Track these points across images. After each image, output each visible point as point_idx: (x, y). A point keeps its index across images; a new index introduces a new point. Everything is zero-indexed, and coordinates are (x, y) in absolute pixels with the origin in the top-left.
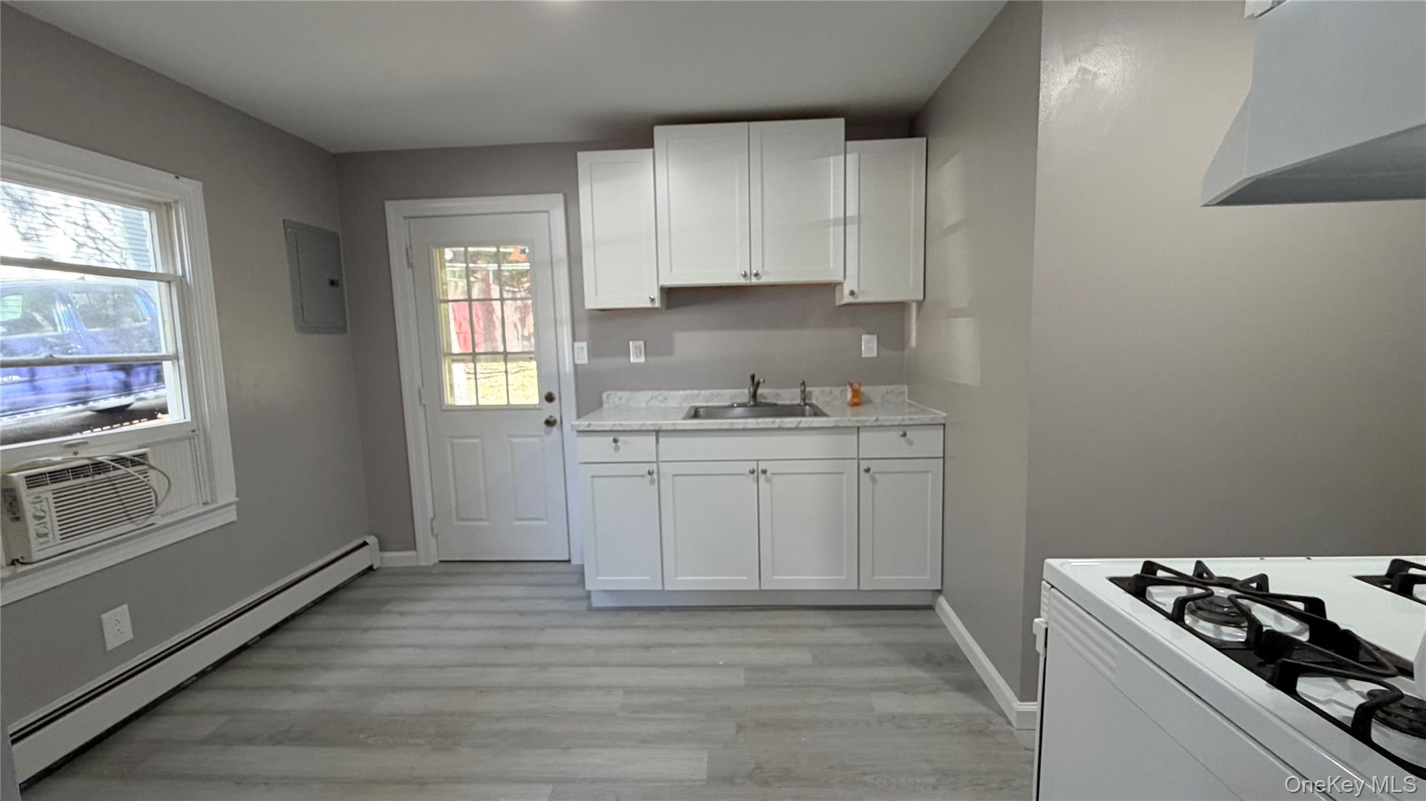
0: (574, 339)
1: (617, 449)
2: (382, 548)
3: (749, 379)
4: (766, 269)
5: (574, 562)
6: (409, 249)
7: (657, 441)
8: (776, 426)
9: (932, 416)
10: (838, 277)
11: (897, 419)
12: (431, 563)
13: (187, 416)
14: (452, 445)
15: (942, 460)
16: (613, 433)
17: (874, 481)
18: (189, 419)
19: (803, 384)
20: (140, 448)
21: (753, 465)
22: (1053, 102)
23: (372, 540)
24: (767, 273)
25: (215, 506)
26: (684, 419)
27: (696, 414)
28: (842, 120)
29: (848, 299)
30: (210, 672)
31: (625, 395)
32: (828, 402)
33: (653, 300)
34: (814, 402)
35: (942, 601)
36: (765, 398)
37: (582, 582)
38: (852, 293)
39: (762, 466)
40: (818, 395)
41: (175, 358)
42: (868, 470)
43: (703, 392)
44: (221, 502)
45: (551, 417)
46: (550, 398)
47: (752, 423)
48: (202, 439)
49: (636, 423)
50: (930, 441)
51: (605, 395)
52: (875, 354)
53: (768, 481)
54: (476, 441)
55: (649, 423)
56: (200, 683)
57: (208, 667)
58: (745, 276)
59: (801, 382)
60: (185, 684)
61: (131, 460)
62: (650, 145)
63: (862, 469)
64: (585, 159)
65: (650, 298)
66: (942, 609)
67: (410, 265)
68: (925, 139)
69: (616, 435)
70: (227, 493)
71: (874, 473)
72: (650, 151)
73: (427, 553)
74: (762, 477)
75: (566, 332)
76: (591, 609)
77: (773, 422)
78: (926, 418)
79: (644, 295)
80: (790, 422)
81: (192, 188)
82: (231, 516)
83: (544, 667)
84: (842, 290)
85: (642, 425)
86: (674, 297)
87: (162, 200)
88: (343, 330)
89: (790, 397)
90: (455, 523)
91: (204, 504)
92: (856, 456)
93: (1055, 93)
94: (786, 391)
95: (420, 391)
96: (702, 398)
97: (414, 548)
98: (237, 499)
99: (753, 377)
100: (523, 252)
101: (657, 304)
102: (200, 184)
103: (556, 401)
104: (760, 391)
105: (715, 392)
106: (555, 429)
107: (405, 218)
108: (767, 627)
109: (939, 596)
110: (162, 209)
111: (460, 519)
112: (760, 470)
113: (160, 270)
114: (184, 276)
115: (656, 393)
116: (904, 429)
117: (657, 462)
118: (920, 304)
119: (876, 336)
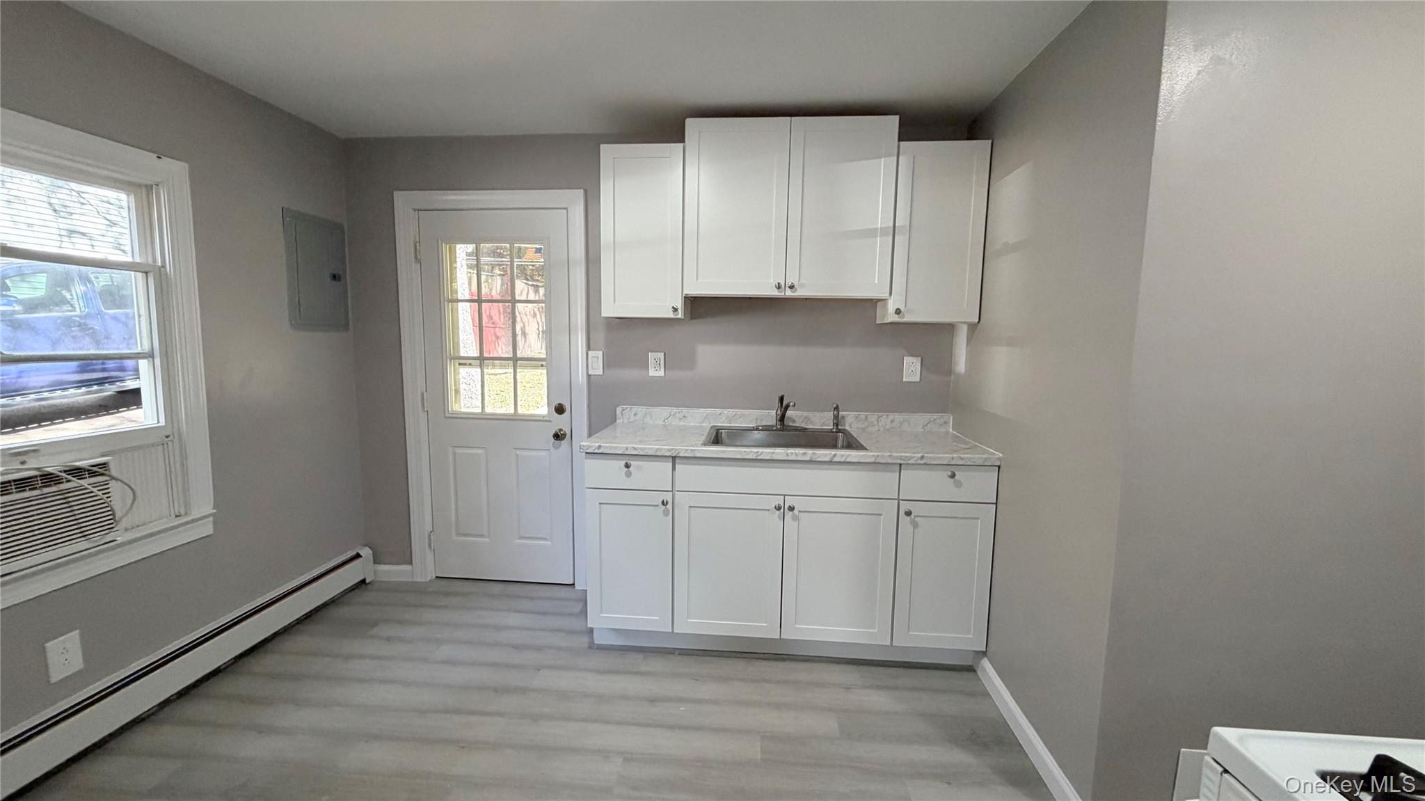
0: (589, 348)
1: (629, 475)
2: (377, 561)
3: (777, 400)
4: (803, 281)
5: (578, 587)
6: (418, 244)
7: (674, 468)
8: (807, 458)
9: (985, 456)
10: (883, 294)
11: (946, 457)
12: (428, 579)
13: (160, 421)
14: (455, 453)
15: (995, 506)
16: (627, 458)
17: (915, 525)
18: (162, 423)
19: (837, 408)
20: (103, 456)
21: (779, 500)
22: (1175, 98)
23: (366, 552)
24: (802, 286)
25: (190, 518)
26: (704, 444)
27: (717, 438)
28: (897, 117)
29: (892, 317)
30: (174, 700)
31: (641, 410)
32: (863, 429)
33: (675, 310)
34: (847, 428)
35: (986, 663)
36: (794, 421)
37: (584, 612)
38: (898, 312)
39: (790, 502)
40: (852, 422)
41: (150, 355)
42: (908, 513)
43: (726, 412)
44: (195, 514)
45: (561, 430)
46: (560, 410)
47: (780, 453)
48: (177, 445)
49: (650, 448)
50: (982, 485)
51: (619, 410)
52: (917, 379)
53: (796, 518)
54: (480, 451)
55: (665, 448)
56: (162, 715)
57: (172, 696)
58: (779, 287)
59: (835, 406)
60: (143, 716)
61: (88, 470)
62: (682, 140)
63: (902, 512)
64: (608, 151)
65: (673, 308)
66: (984, 670)
67: (417, 260)
68: (990, 141)
69: (628, 460)
70: (204, 506)
71: (915, 516)
72: (682, 145)
73: (424, 568)
74: (789, 515)
75: (581, 339)
76: (592, 646)
77: (804, 454)
78: (977, 457)
79: (666, 303)
80: (823, 454)
81: (176, 171)
82: (207, 529)
83: (536, 718)
84: (885, 306)
85: (657, 450)
86: (698, 307)
87: (144, 182)
88: (346, 327)
89: (821, 421)
90: (455, 537)
91: (177, 516)
92: (897, 498)
93: (1180, 86)
94: (818, 414)
95: (423, 395)
96: (725, 418)
97: (411, 563)
98: (215, 511)
99: (782, 399)
100: (538, 251)
101: (680, 315)
102: (186, 165)
103: (567, 413)
104: (789, 413)
105: (739, 412)
106: (564, 443)
107: (415, 210)
108: (786, 682)
109: (983, 657)
110: (144, 191)
111: (458, 534)
112: (786, 507)
113: (138, 260)
114: (163, 266)
115: (675, 410)
116: (953, 469)
117: (672, 491)
118: (973, 328)
119: (920, 359)
